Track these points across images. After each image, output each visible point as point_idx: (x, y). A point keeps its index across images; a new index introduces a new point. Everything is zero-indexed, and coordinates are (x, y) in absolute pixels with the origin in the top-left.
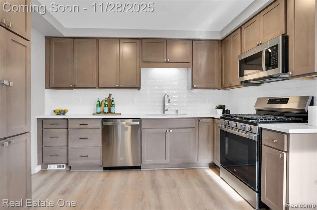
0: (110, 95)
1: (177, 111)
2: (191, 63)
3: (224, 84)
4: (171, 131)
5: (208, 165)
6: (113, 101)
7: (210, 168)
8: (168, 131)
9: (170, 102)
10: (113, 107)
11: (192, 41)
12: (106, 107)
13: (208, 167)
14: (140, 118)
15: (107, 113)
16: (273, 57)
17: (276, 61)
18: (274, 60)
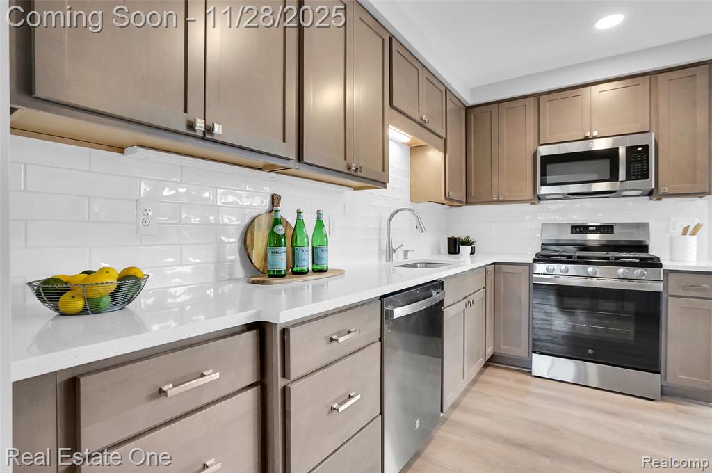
0: (275, 200)
2: (444, 140)
3: (475, 195)
16: (636, 161)
17: (642, 169)
18: (638, 166)
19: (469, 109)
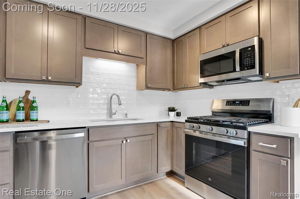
0: (28, 92)
1: (126, 114)
2: (145, 59)
3: (176, 85)
4: (128, 141)
5: (165, 174)
6: (33, 102)
7: (167, 176)
8: (124, 142)
9: (121, 104)
10: (35, 111)
11: (146, 34)
12: (21, 112)
13: (166, 176)
14: (85, 127)
15: (23, 121)
16: (247, 57)
17: (251, 62)
18: (248, 61)
19: (174, 41)
